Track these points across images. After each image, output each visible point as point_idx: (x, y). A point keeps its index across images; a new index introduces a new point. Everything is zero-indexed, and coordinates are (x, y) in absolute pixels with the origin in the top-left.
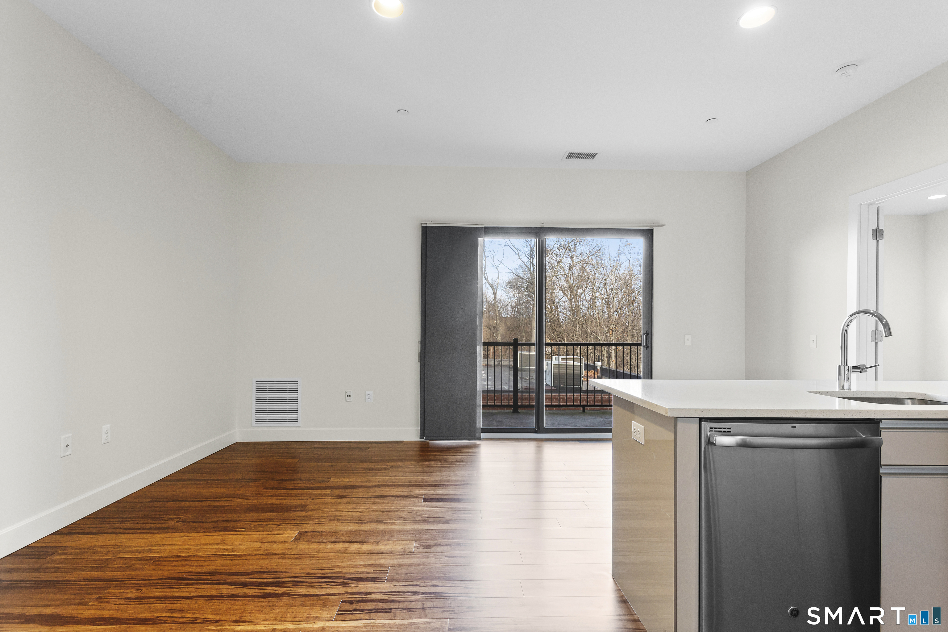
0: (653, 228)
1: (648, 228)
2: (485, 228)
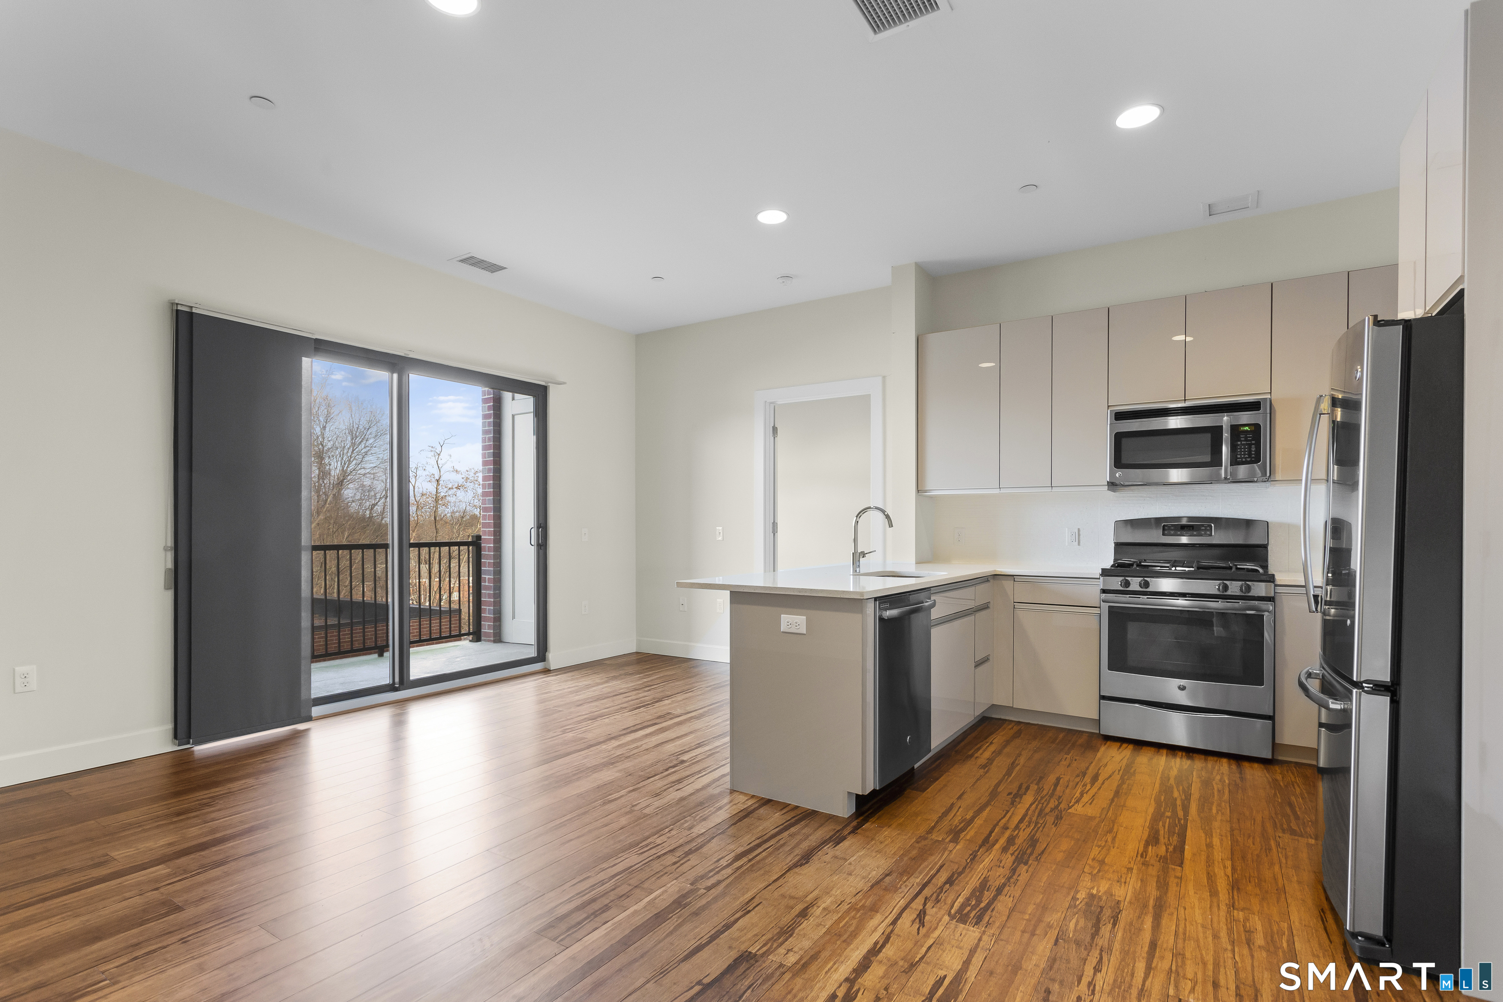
0: (549, 384)
1: (543, 383)
2: (317, 341)
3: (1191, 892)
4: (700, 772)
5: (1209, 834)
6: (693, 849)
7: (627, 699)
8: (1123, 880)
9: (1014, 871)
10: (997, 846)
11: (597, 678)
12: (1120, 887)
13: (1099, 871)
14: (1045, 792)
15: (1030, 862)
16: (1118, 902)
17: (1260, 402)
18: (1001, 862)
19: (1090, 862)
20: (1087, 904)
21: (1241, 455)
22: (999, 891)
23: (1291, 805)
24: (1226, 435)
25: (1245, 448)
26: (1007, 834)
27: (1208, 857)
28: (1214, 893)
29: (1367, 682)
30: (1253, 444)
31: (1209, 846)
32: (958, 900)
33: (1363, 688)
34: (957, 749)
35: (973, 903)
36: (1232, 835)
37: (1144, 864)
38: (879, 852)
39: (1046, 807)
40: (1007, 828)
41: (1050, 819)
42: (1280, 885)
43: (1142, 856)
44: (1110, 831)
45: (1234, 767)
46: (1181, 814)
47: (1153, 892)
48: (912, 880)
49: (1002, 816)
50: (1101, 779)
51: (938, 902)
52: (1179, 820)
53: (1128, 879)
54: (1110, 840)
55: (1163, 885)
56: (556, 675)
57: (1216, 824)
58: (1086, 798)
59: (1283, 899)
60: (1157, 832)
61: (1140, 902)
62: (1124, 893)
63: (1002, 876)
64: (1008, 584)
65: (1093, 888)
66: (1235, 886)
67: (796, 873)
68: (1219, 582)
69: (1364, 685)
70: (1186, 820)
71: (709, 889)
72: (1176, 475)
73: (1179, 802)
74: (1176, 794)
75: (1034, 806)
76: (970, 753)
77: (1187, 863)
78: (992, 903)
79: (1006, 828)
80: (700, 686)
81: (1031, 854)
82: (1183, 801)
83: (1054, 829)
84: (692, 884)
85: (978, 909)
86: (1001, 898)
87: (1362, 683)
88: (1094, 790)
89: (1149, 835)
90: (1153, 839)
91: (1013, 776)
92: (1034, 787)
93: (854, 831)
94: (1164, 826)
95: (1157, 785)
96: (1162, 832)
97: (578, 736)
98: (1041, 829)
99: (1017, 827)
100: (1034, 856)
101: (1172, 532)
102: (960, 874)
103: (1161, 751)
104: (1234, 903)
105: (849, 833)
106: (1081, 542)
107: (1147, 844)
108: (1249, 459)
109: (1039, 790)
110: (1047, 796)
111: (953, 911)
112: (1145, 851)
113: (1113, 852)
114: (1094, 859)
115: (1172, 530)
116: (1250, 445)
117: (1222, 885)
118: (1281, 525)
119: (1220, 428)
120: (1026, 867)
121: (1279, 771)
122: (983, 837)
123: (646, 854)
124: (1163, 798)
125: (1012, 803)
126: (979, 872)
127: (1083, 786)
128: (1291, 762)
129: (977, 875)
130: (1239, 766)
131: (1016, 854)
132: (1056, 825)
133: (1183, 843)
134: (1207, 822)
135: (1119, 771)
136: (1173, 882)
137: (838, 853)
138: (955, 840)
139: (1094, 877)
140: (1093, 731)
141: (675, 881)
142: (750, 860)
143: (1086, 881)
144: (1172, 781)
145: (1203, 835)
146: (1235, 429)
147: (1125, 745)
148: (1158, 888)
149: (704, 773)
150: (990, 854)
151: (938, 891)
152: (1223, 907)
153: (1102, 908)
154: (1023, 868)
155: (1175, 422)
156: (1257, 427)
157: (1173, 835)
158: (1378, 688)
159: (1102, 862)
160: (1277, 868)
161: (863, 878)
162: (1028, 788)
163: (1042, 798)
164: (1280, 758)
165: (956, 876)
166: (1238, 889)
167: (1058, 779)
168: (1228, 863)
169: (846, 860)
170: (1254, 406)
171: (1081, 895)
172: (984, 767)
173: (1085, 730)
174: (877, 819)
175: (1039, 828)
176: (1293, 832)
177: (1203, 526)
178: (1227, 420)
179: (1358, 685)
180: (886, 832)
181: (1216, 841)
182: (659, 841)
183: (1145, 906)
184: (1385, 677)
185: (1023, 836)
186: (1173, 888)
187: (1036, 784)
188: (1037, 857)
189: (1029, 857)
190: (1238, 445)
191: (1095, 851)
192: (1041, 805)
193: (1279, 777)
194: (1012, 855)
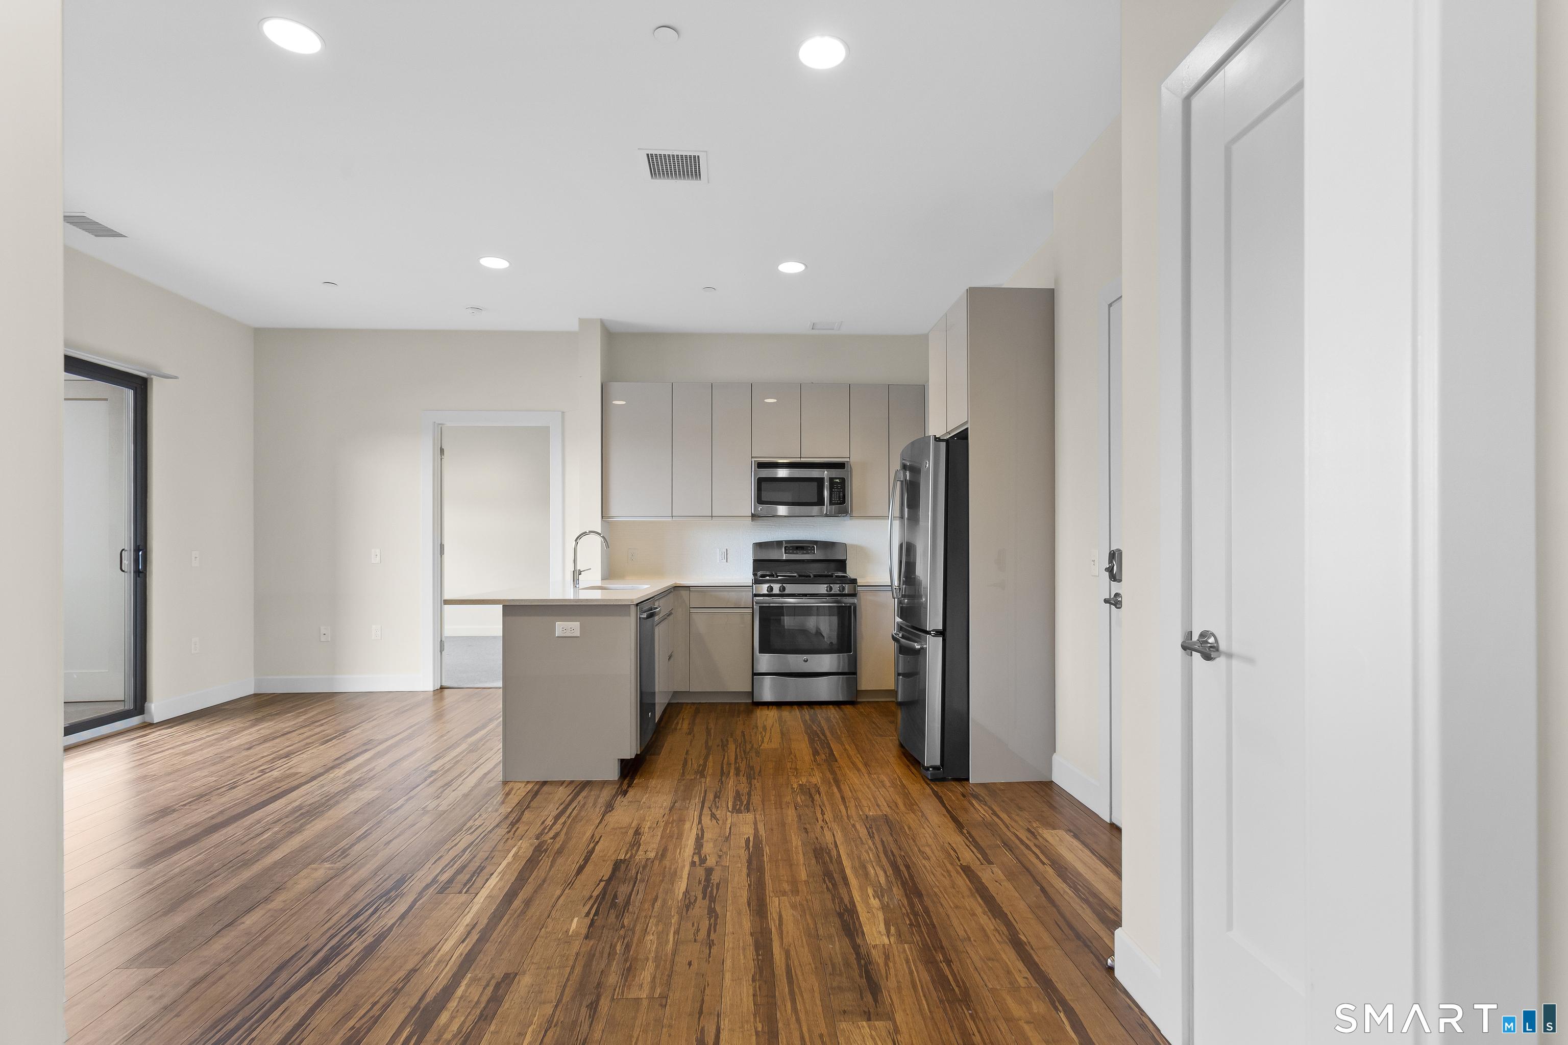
0: (152, 376)
1: (143, 374)
3: (848, 772)
4: (460, 775)
5: (842, 744)
6: (514, 821)
7: (302, 737)
8: (812, 774)
9: (750, 784)
10: (731, 774)
11: (235, 724)
12: (812, 777)
13: (797, 773)
14: (740, 741)
15: (757, 778)
16: (816, 784)
17: (845, 463)
18: (740, 781)
19: (789, 770)
20: (800, 789)
21: (835, 498)
22: (749, 794)
23: (874, 723)
24: (827, 484)
25: (837, 494)
26: (733, 766)
27: (847, 755)
28: (859, 770)
29: (933, 631)
30: (841, 491)
31: (845, 750)
32: (729, 804)
33: (931, 634)
34: (661, 725)
35: (739, 803)
36: (854, 743)
37: (818, 765)
38: (658, 792)
39: (746, 748)
40: (731, 764)
41: (753, 754)
42: (886, 760)
43: (815, 762)
44: (791, 753)
45: (837, 709)
46: (823, 737)
47: (829, 776)
48: (693, 802)
49: (723, 758)
50: (768, 729)
51: (718, 807)
52: (824, 741)
53: (814, 774)
54: (793, 757)
55: (833, 772)
56: (171, 727)
57: (843, 739)
58: (766, 740)
59: (890, 765)
60: (816, 749)
61: (824, 780)
62: (816, 779)
63: (745, 788)
64: (684, 593)
65: (799, 781)
66: (866, 765)
67: (611, 816)
68: (826, 585)
69: (932, 632)
70: (827, 740)
71: (554, 837)
72: (782, 510)
73: (819, 732)
74: (815, 728)
75: (738, 749)
76: (673, 726)
77: (839, 760)
78: (750, 801)
79: (729, 764)
80: (380, 715)
81: (754, 773)
82: (820, 731)
83: (759, 759)
84: (537, 839)
85: (744, 805)
86: (753, 797)
87: (930, 631)
88: (768, 735)
89: (813, 751)
90: (815, 753)
91: (712, 734)
92: (731, 740)
93: (629, 785)
94: (818, 745)
95: (802, 726)
96: (818, 748)
97: (287, 772)
98: (751, 760)
99: (736, 762)
100: (757, 774)
101: (791, 551)
102: (720, 792)
103: (794, 707)
104: (869, 772)
105: (628, 787)
106: (728, 559)
107: (814, 756)
108: (839, 502)
109: (735, 741)
110: (742, 743)
111: (730, 809)
112: (815, 760)
113: (799, 763)
114: (791, 768)
115: (791, 550)
116: (839, 492)
117: (860, 765)
118: (852, 546)
119: (823, 479)
120: (756, 781)
121: (861, 707)
122: (719, 771)
123: (476, 833)
124: (809, 731)
125: (724, 750)
126: (731, 789)
127: (760, 734)
128: (864, 702)
129: (731, 791)
130: (840, 708)
131: (745, 775)
132: (758, 757)
133: (832, 751)
134: (838, 739)
135: (776, 721)
136: (837, 770)
137: (630, 799)
138: (703, 776)
139: (796, 777)
140: (746, 701)
141: (521, 841)
142: (569, 817)
143: (793, 780)
144: (809, 721)
145: (840, 745)
146: (831, 480)
147: (770, 707)
148: (832, 774)
149: (465, 776)
150: (730, 779)
151: (714, 803)
152: (866, 775)
153: (809, 789)
154: (754, 782)
155: (782, 473)
156: (843, 480)
157: (825, 749)
158: (939, 633)
159: (796, 769)
160: (881, 753)
161: (660, 807)
162: (727, 741)
163: (740, 744)
164: (859, 700)
165: (718, 794)
166: (869, 766)
167: (743, 732)
168: (859, 756)
169: (640, 802)
170: (841, 466)
171: (795, 786)
172: (689, 733)
173: (742, 701)
174: (640, 776)
175: (749, 760)
176: (881, 736)
177: (809, 546)
178: (827, 474)
179: (928, 633)
180: (653, 783)
181: (847, 747)
182: (478, 823)
183: (830, 783)
184: (940, 627)
185: (743, 766)
186: (838, 773)
187: (731, 738)
188: (759, 774)
189: (754, 775)
190: (833, 491)
191: (789, 765)
192: (742, 749)
193: (862, 710)
194: (743, 776)
